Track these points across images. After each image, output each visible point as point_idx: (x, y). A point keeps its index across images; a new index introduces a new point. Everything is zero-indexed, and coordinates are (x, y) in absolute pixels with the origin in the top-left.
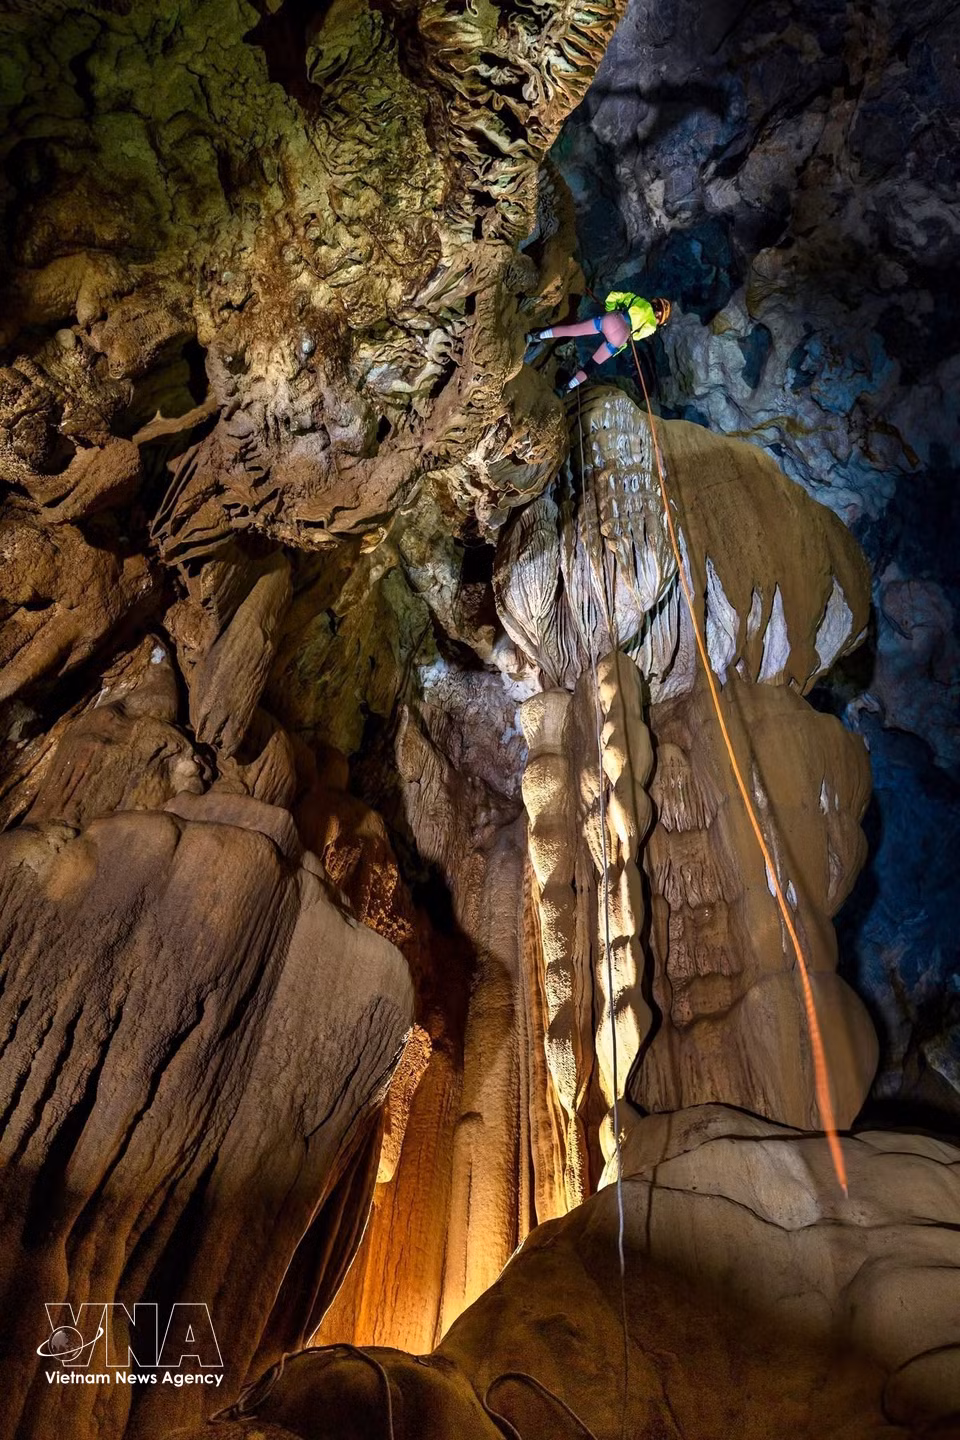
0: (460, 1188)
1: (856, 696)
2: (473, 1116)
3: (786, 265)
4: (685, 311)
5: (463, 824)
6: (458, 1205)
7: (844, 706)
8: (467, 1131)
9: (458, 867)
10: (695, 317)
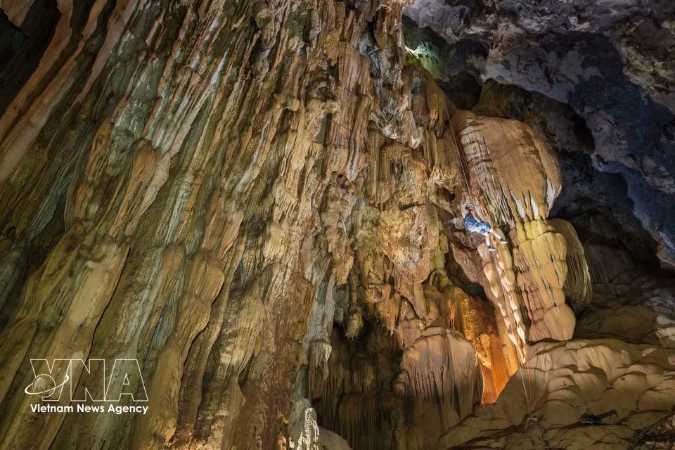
0: (507, 360)
1: (593, 153)
2: (504, 345)
3: (500, 51)
4: (477, 57)
5: (479, 268)
6: (507, 364)
7: (590, 157)
8: (504, 349)
9: (482, 282)
10: (481, 58)
